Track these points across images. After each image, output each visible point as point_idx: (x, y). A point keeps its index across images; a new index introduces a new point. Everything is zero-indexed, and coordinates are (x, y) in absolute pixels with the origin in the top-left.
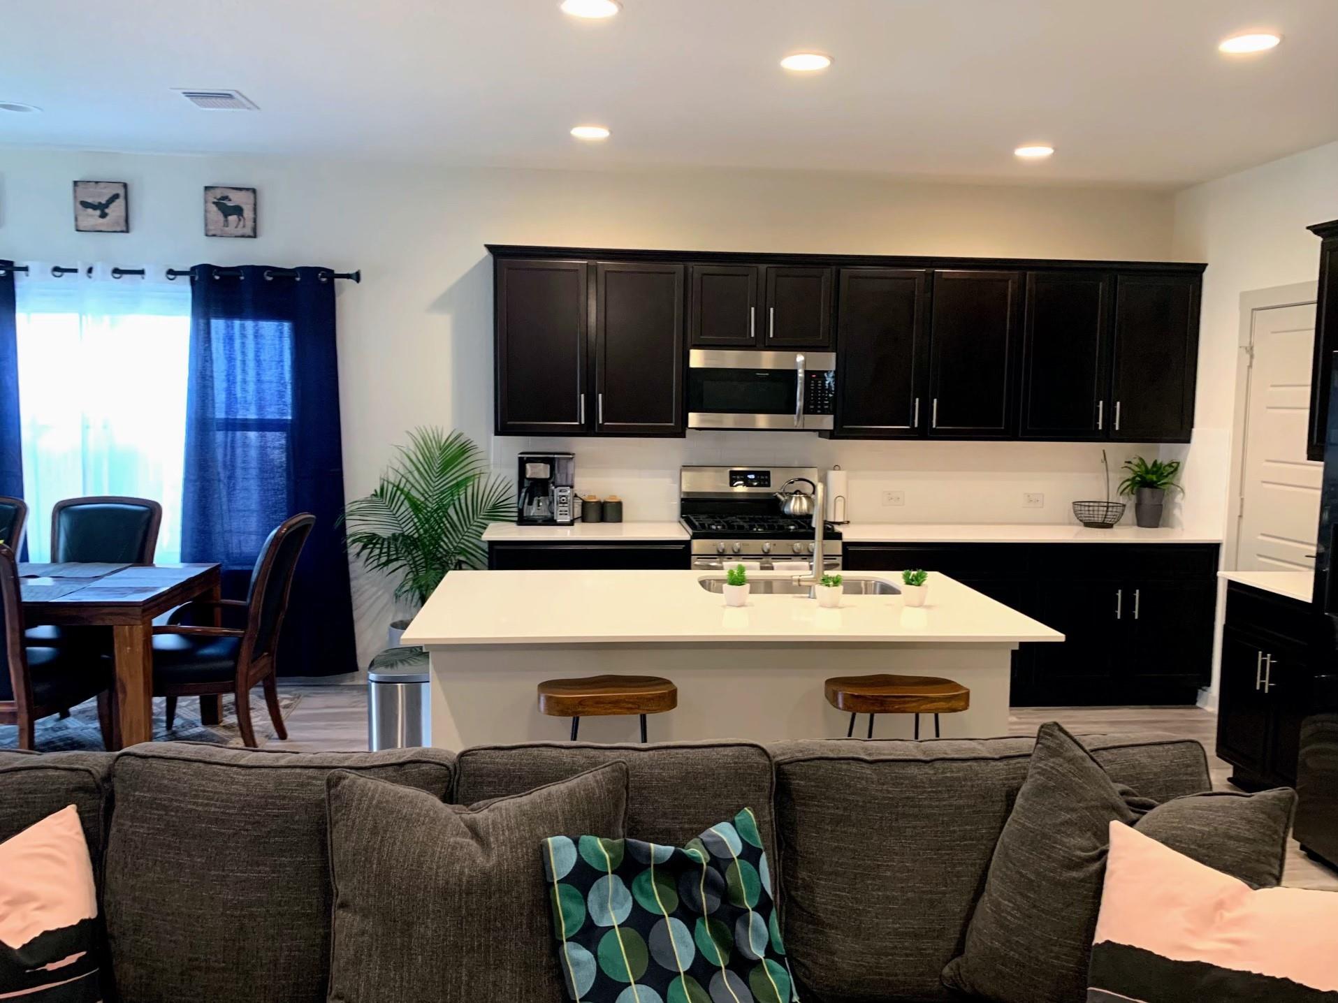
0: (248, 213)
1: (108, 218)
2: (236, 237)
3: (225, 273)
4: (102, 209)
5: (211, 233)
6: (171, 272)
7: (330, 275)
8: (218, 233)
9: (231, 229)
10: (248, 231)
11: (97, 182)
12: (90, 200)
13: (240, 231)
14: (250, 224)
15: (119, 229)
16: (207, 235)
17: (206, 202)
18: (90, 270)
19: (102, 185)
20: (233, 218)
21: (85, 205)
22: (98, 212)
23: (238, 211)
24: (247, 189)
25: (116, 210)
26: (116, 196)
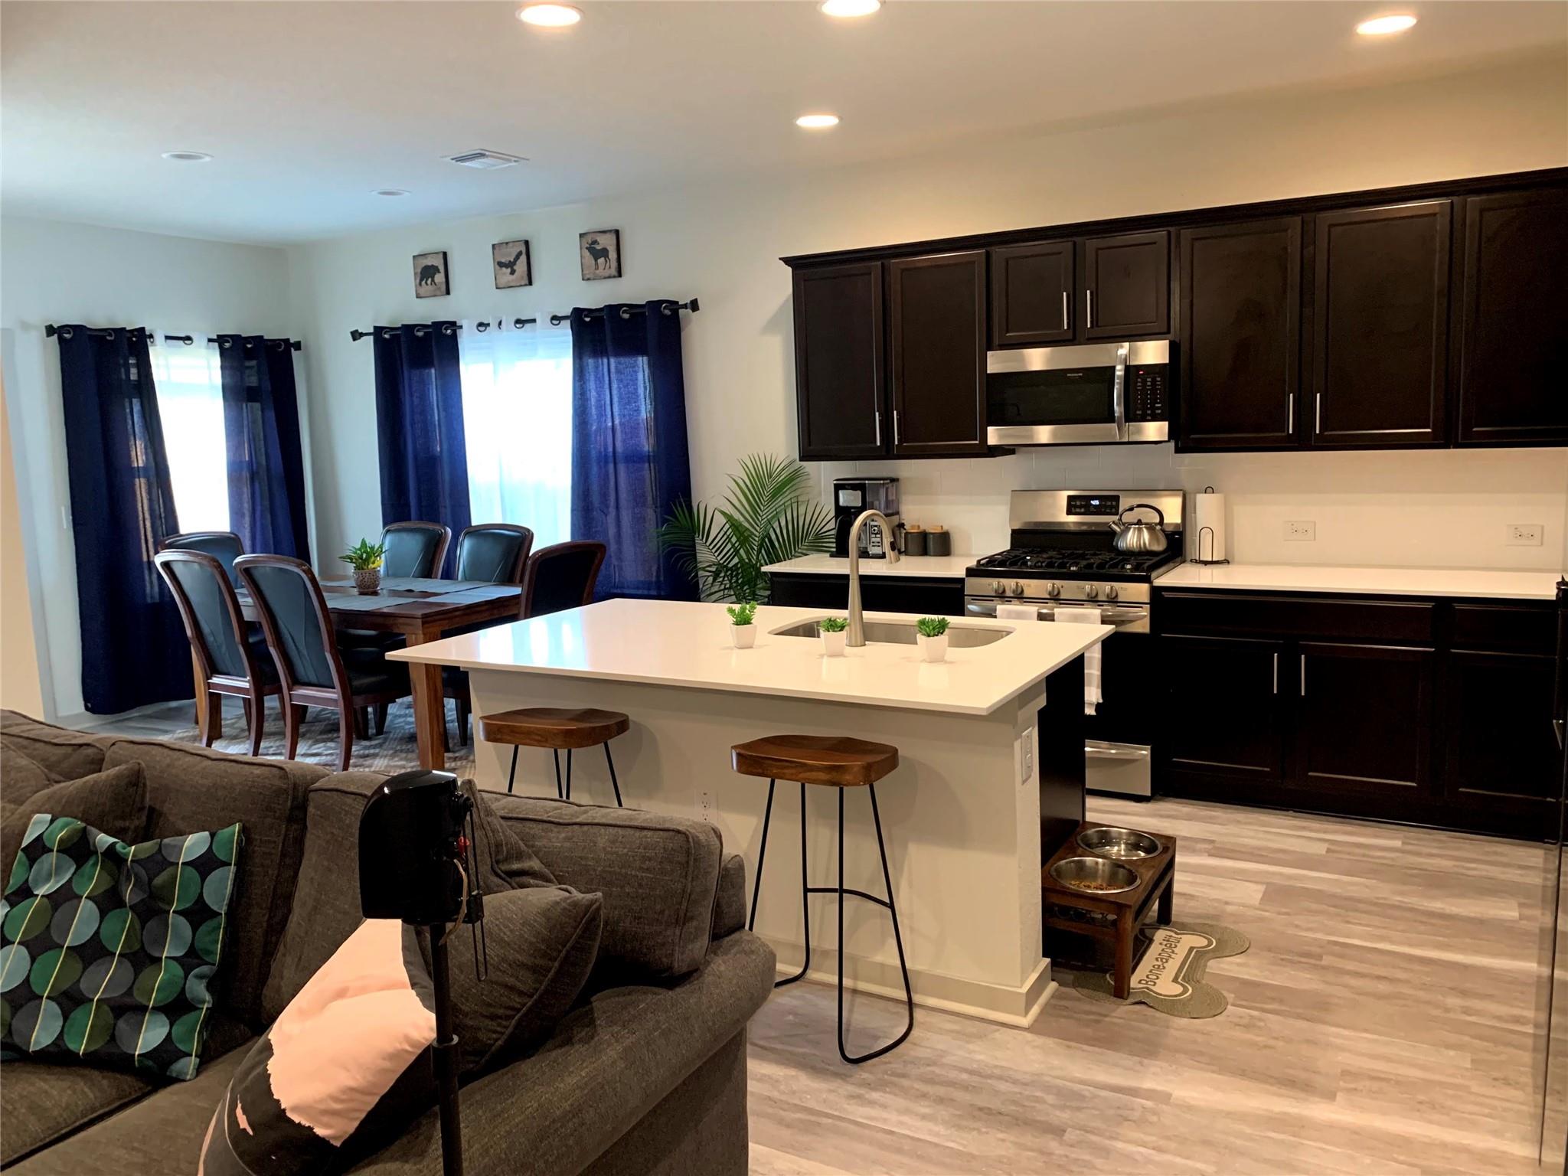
1: (516, 274)
2: (605, 278)
3: (597, 314)
4: (511, 265)
5: (588, 276)
6: (554, 318)
7: (674, 306)
8: (592, 276)
9: (600, 272)
10: (613, 271)
11: (507, 243)
12: (503, 260)
13: (607, 273)
14: (614, 264)
15: (524, 283)
16: (583, 279)
17: (581, 248)
18: (500, 323)
19: (510, 245)
20: (601, 261)
22: (509, 270)
23: (604, 253)
24: (610, 231)
25: (521, 266)
26: (520, 253)
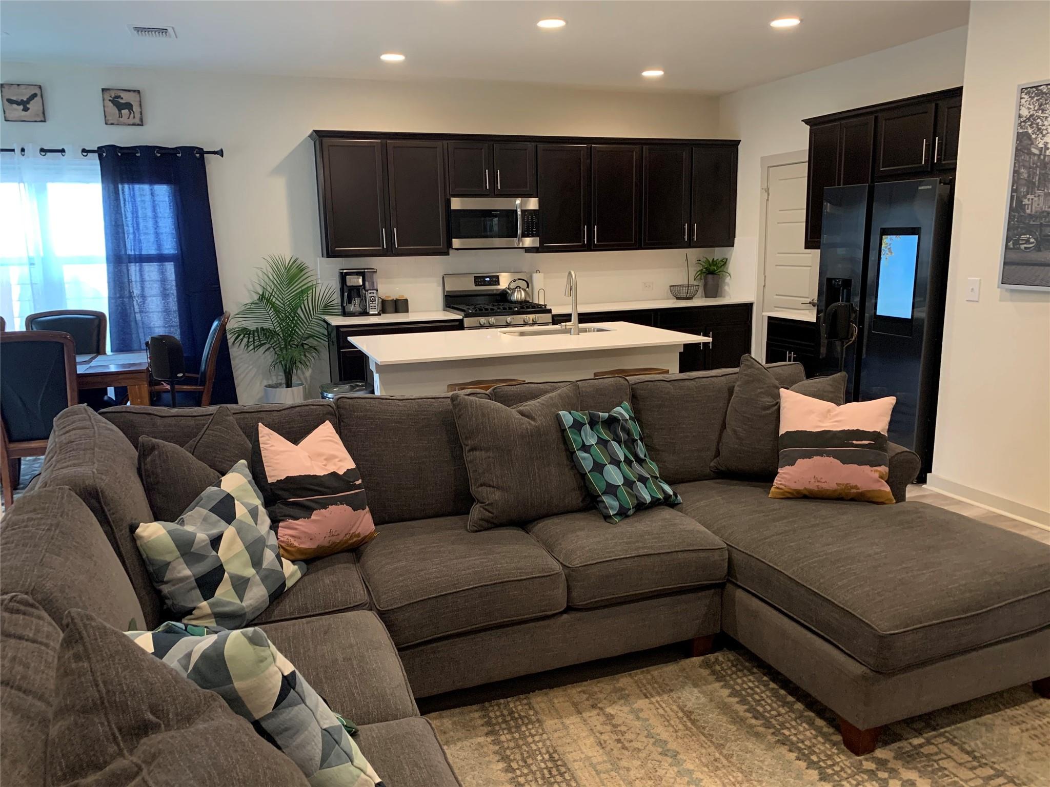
0: (136, 108)
1: (29, 111)
2: (129, 125)
3: (126, 151)
4: (24, 105)
5: (109, 123)
6: (84, 151)
7: (201, 152)
8: (115, 122)
10: (137, 121)
11: (18, 85)
15: (39, 120)
16: (106, 124)
17: (104, 100)
18: (23, 150)
19: (23, 87)
20: (125, 112)
21: (11, 101)
22: (21, 107)
23: (129, 106)
24: (134, 91)
26: (35, 95)
